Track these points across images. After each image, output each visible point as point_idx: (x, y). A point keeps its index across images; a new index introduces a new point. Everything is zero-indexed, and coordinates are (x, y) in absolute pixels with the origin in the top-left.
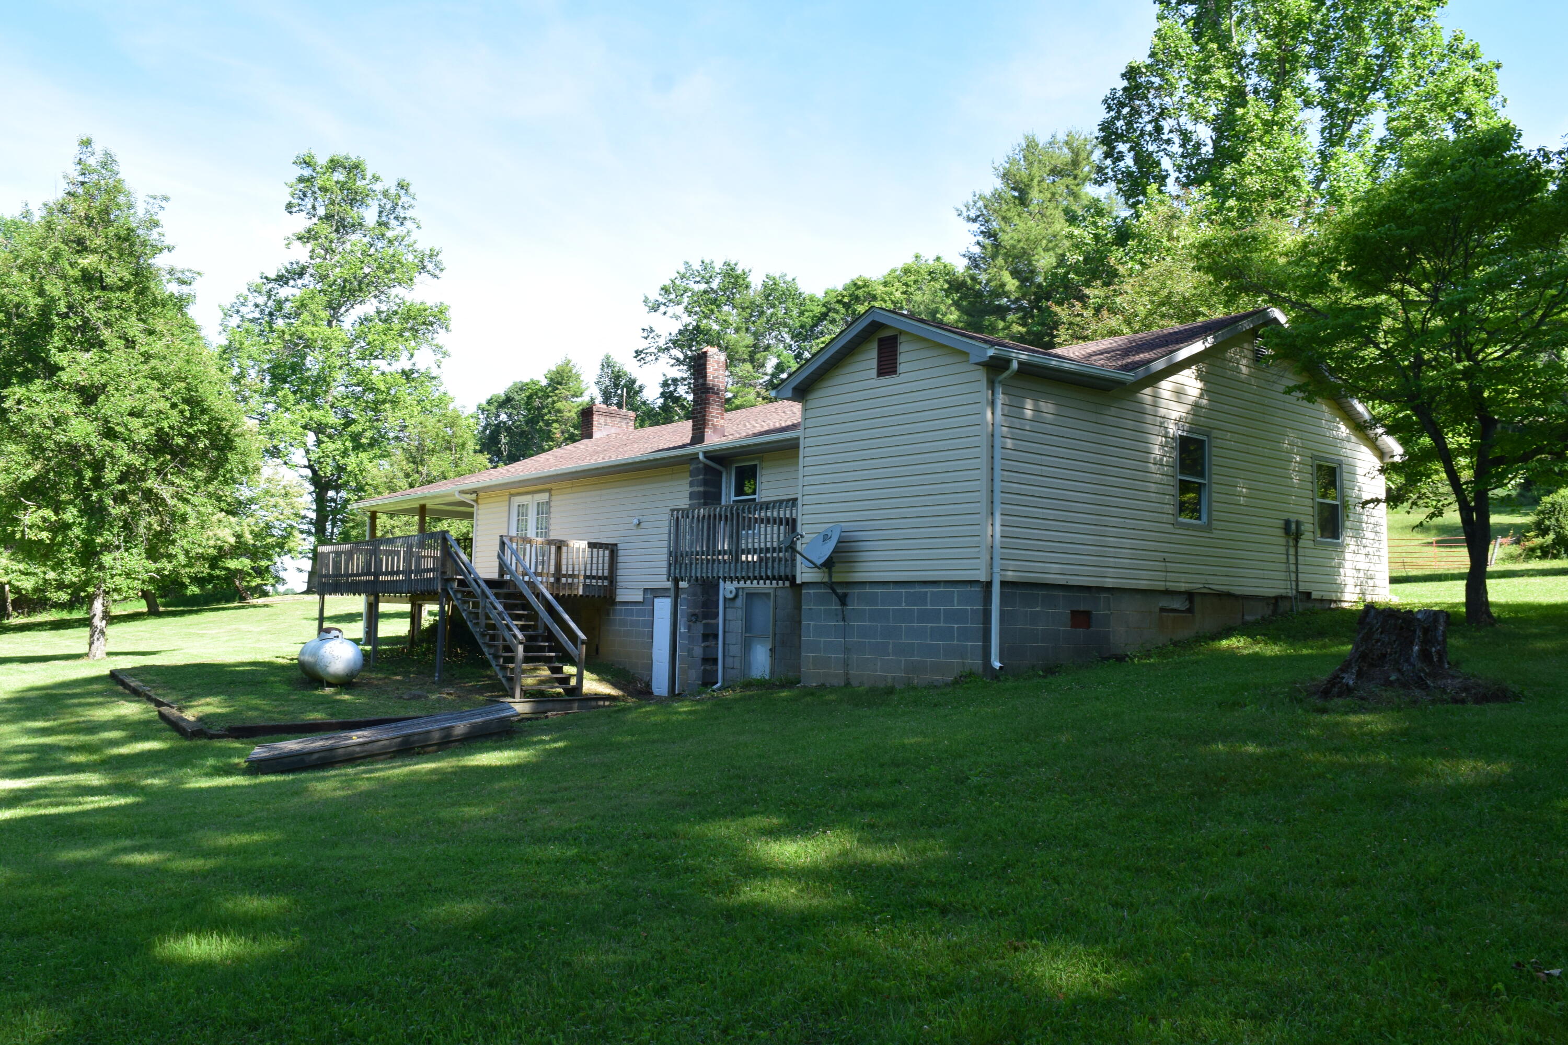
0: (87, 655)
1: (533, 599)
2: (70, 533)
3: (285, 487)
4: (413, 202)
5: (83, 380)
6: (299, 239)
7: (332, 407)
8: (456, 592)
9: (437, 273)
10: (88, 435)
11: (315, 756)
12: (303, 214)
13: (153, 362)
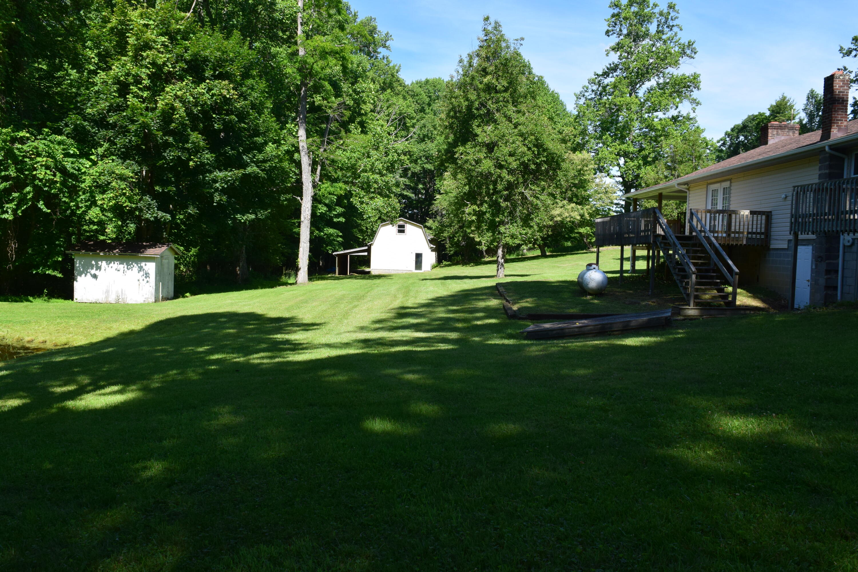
0: (496, 276)
1: (708, 246)
2: (485, 216)
3: (605, 189)
4: (677, 15)
5: (487, 140)
6: (613, 49)
7: (632, 142)
8: (661, 243)
9: (693, 55)
10: (490, 167)
11: (555, 332)
12: (615, 35)
13: (520, 127)
